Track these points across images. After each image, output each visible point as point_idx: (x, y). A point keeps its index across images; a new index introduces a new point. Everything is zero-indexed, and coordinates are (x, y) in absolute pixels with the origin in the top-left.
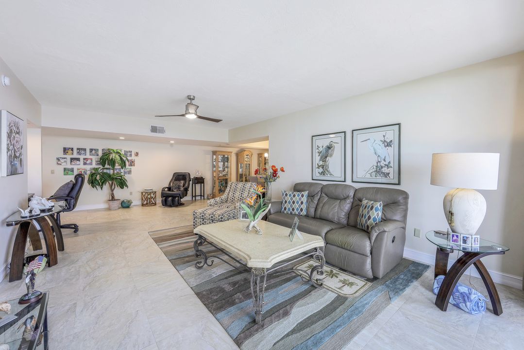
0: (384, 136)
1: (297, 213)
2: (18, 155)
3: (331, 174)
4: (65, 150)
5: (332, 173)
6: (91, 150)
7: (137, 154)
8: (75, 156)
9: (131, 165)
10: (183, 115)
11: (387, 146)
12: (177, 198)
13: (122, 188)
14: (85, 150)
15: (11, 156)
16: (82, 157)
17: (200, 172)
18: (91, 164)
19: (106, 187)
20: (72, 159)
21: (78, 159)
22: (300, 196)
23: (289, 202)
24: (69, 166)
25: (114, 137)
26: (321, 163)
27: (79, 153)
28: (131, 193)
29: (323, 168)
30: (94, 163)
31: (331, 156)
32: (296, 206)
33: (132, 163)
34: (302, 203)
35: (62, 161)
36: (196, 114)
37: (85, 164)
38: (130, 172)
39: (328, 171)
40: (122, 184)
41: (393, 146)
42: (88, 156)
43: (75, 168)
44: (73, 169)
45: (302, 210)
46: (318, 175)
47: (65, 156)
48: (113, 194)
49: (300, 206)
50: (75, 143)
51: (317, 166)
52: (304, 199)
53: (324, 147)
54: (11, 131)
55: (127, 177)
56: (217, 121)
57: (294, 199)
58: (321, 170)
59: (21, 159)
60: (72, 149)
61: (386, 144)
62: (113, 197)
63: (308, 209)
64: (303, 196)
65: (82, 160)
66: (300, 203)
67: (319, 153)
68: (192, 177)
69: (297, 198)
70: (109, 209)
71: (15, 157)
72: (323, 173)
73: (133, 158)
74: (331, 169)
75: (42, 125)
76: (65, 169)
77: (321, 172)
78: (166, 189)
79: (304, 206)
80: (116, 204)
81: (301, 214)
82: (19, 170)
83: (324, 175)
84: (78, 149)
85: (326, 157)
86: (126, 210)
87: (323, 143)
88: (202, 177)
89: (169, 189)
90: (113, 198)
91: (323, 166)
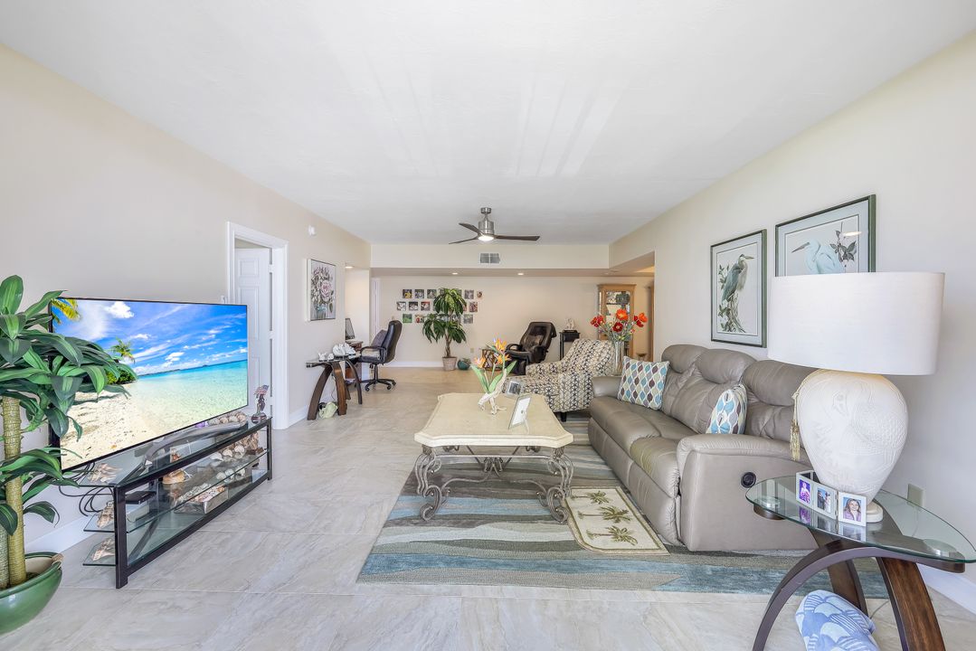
0: (838, 233)
1: (642, 403)
2: (326, 300)
3: (741, 330)
4: (404, 292)
5: (744, 328)
6: (429, 291)
7: (480, 295)
8: (414, 299)
9: (472, 310)
10: (475, 238)
11: (845, 257)
12: (523, 362)
13: (459, 341)
14: (422, 291)
15: (316, 302)
16: (419, 301)
17: (572, 323)
18: (428, 309)
19: (443, 340)
20: (410, 303)
21: (416, 304)
22: (651, 369)
23: (630, 381)
24: (408, 312)
25: (445, 273)
26: (725, 304)
27: (417, 296)
28: (472, 350)
29: (728, 314)
30: (432, 307)
31: (742, 287)
32: (640, 388)
33: (474, 308)
34: (652, 384)
35: (402, 305)
36: (493, 235)
37: (423, 309)
38: (471, 320)
39: (736, 322)
40: (459, 336)
41: (856, 256)
42: (426, 299)
43: (414, 313)
44: (411, 315)
45: (650, 397)
46: (721, 329)
47: (404, 300)
48: (449, 349)
49: (646, 389)
50: (413, 284)
51: (719, 311)
52: (659, 378)
53: (730, 268)
54: (317, 278)
55: (464, 326)
56: (535, 239)
57: (638, 374)
58: (725, 319)
59: (331, 305)
60: (411, 291)
61: (842, 254)
62: (448, 354)
63: (663, 397)
64: (655, 370)
65: (419, 304)
66: (648, 383)
67: (722, 281)
68: (559, 330)
69: (643, 375)
70: (444, 369)
71: (323, 302)
72: (728, 327)
73: (476, 299)
74: (741, 317)
75: (372, 266)
76: (404, 315)
77: (725, 323)
78: (515, 348)
79: (657, 392)
80: (450, 363)
81: (650, 405)
82: (329, 315)
83: (730, 330)
84: (416, 291)
85: (733, 292)
86: (465, 371)
87: (728, 259)
88: (576, 331)
89: (520, 348)
90: (448, 356)
91: (729, 310)
